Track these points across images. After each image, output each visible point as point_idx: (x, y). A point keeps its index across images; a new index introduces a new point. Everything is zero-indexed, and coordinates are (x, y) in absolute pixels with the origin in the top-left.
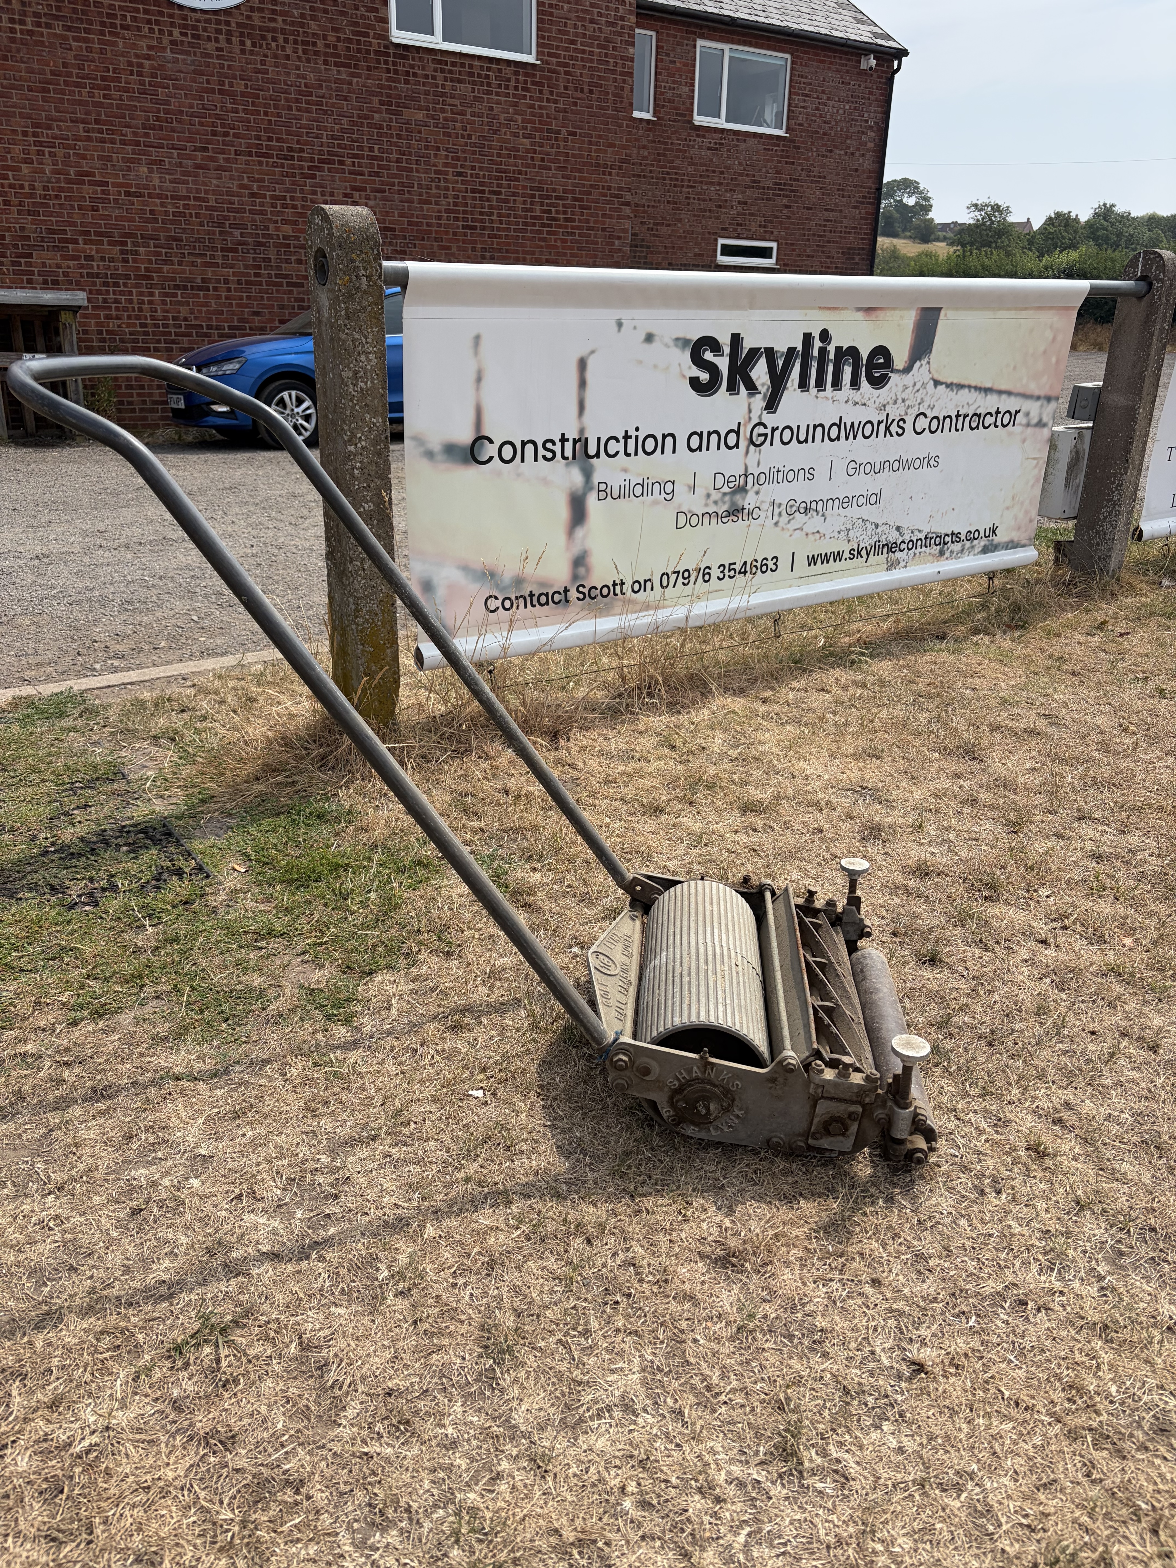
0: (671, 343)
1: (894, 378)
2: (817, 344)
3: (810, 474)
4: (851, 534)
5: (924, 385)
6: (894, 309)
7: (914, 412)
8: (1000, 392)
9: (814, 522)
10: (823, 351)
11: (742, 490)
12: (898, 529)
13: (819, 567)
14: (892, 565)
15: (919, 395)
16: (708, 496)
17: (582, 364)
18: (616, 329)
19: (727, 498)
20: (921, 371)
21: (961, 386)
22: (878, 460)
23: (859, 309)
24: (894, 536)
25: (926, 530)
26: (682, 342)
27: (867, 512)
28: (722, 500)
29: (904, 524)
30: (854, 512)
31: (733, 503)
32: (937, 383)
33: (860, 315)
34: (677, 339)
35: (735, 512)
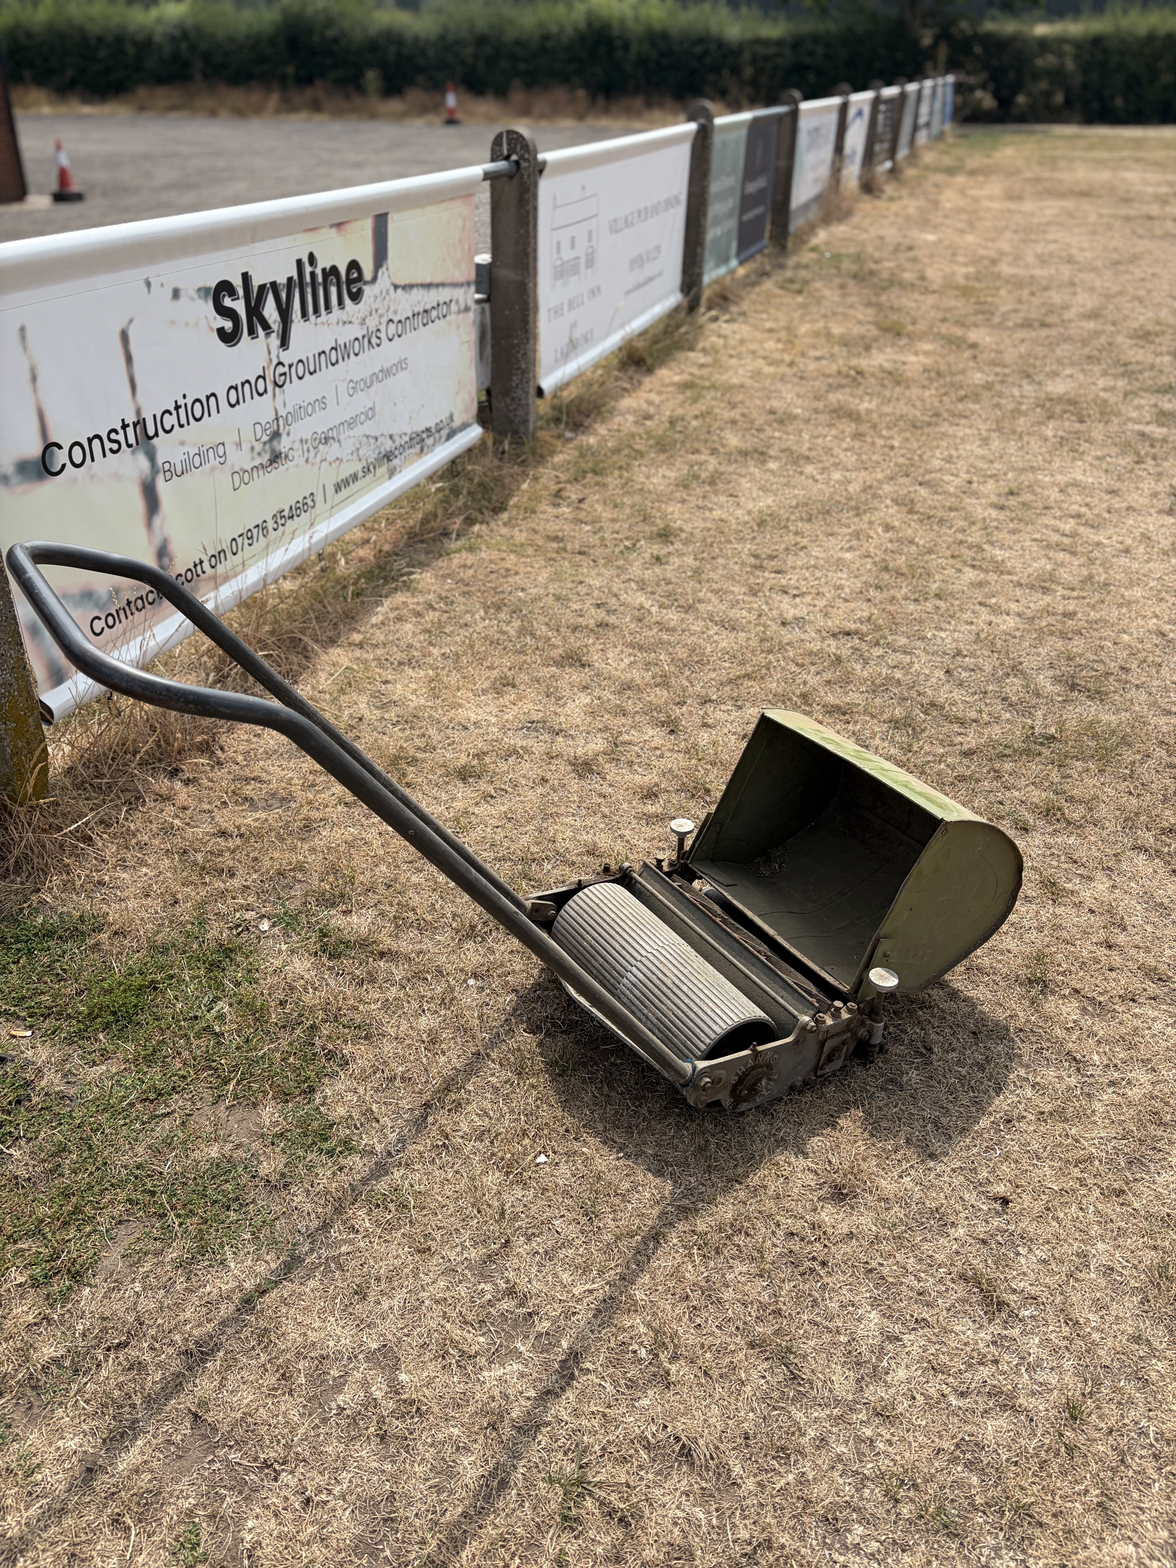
0: (195, 295)
1: (367, 289)
2: (308, 269)
3: (322, 402)
4: (361, 452)
5: (388, 291)
6: (356, 220)
7: (384, 320)
8: (438, 285)
9: (332, 451)
10: (313, 274)
11: (276, 435)
12: (391, 437)
13: (344, 493)
14: (392, 473)
15: (386, 303)
16: (253, 448)
17: (124, 336)
18: (145, 289)
19: (267, 447)
20: (384, 280)
21: (411, 286)
22: (367, 374)
23: (332, 226)
24: (388, 445)
25: (409, 431)
26: (203, 291)
27: (369, 428)
28: (264, 450)
29: (394, 432)
30: (360, 430)
31: (273, 450)
32: (396, 287)
33: (333, 231)
34: (199, 290)
35: (275, 458)
